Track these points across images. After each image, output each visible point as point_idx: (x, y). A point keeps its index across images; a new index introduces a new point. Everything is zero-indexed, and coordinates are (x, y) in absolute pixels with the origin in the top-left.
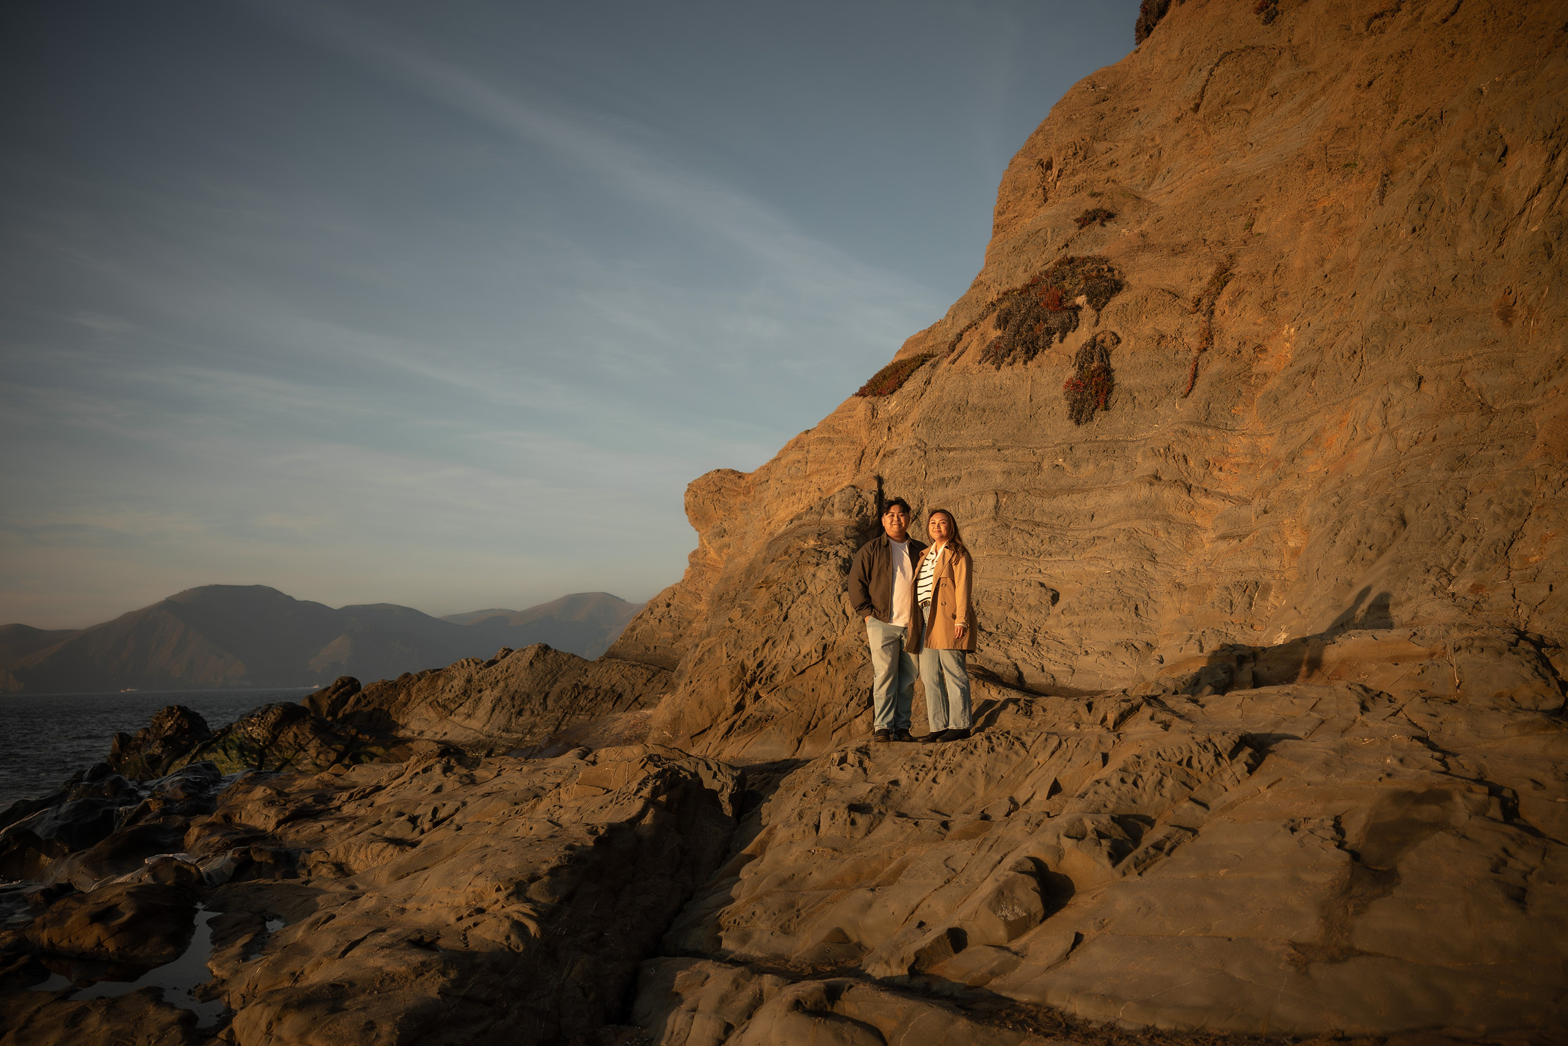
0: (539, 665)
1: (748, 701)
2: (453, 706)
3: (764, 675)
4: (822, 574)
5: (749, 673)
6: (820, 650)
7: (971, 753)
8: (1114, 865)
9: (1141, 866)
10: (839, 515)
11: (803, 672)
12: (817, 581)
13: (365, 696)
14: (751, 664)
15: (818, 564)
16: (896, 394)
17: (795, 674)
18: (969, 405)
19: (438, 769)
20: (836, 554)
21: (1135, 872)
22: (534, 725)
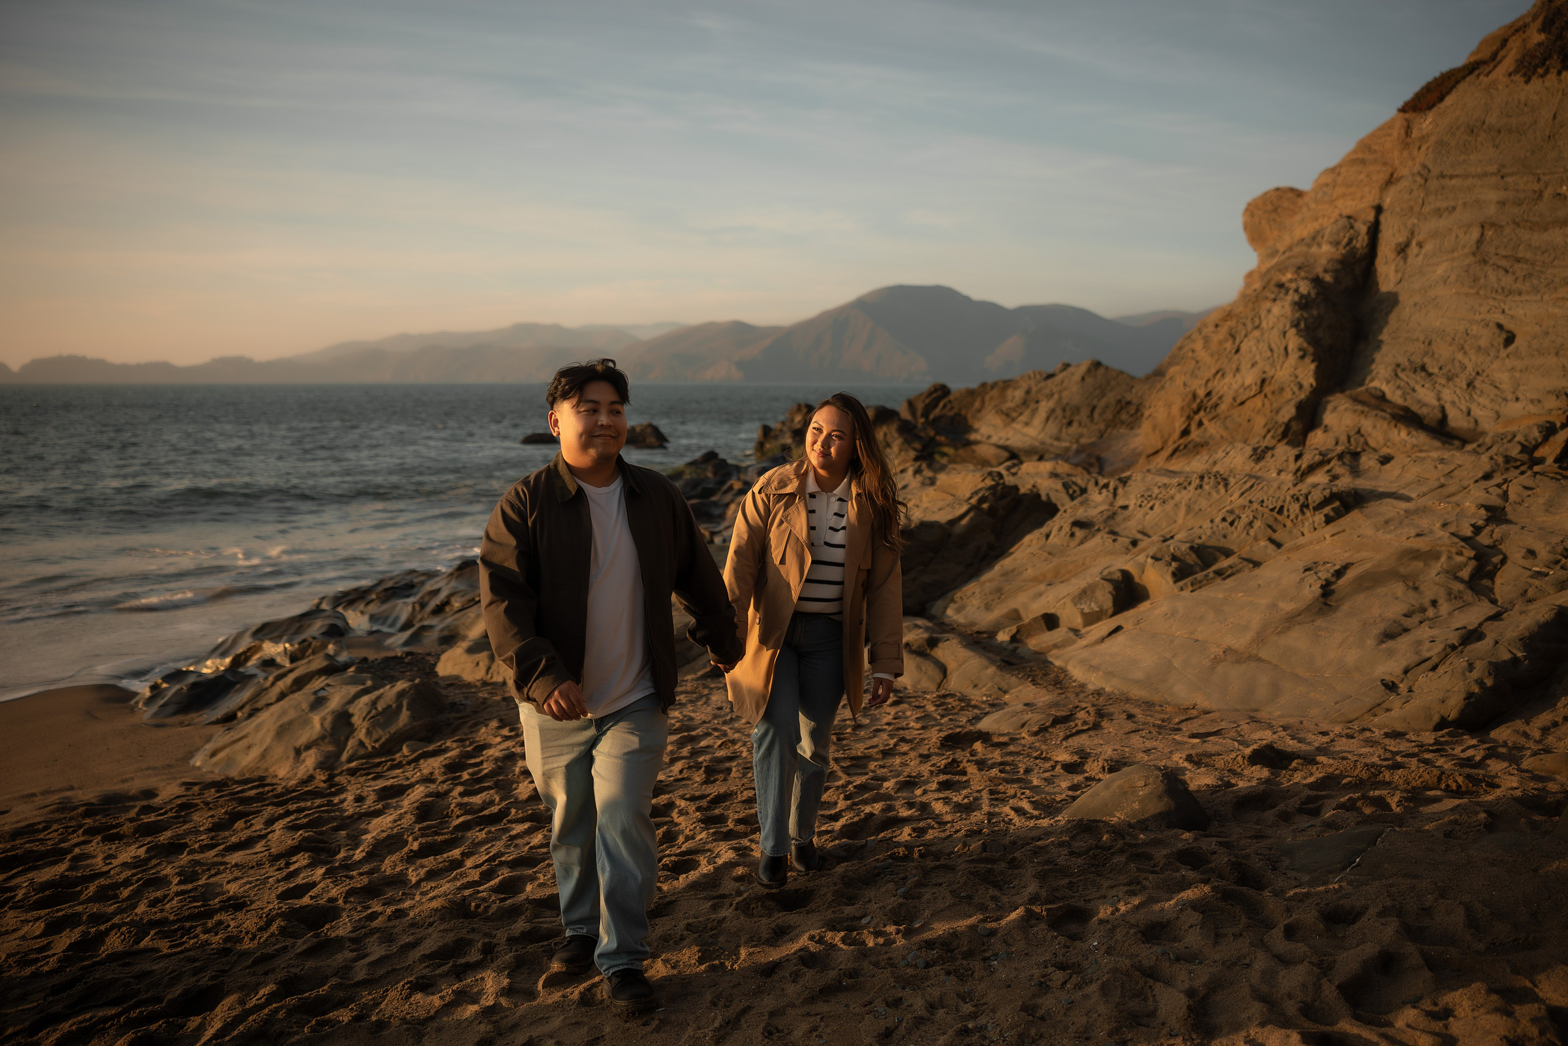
0: (1090, 380)
1: (1193, 427)
2: (1014, 415)
3: (1209, 404)
4: (1276, 310)
5: (1198, 401)
6: (1259, 383)
7: (1185, 488)
8: (1175, 582)
9: (1196, 586)
10: (1326, 248)
11: (1242, 403)
12: (1271, 316)
13: (950, 402)
14: (1201, 393)
15: (1275, 300)
16: (1435, 109)
17: (1235, 404)
18: (1485, 127)
19: (910, 471)
20: (1296, 290)
21: (1190, 588)
22: (1081, 436)
